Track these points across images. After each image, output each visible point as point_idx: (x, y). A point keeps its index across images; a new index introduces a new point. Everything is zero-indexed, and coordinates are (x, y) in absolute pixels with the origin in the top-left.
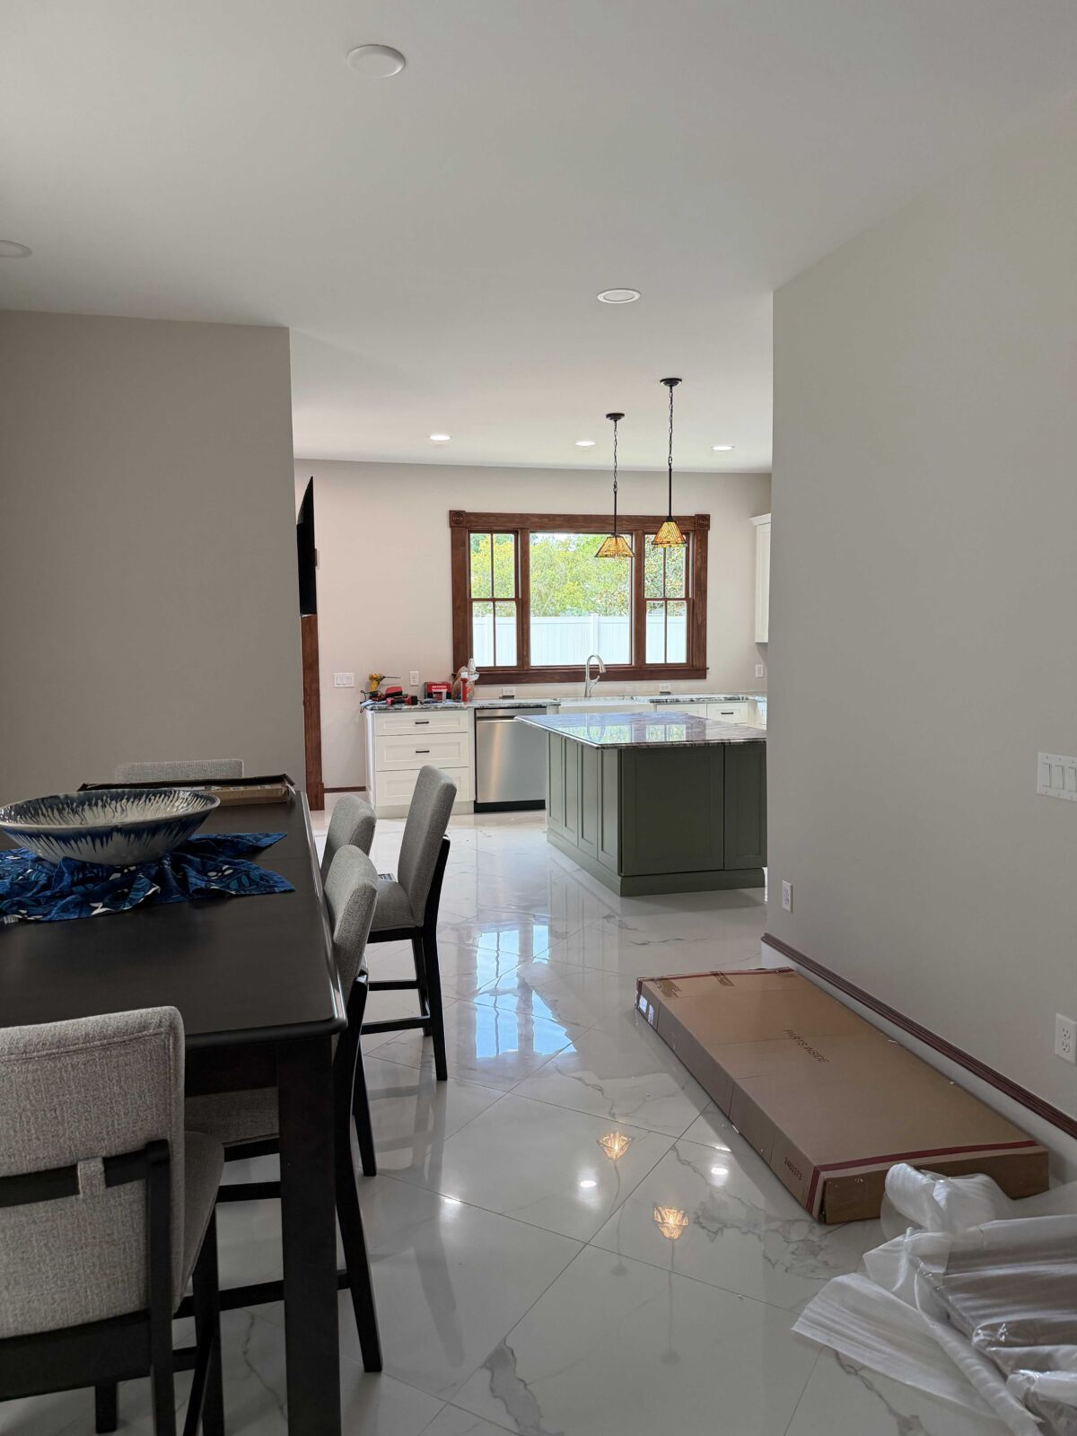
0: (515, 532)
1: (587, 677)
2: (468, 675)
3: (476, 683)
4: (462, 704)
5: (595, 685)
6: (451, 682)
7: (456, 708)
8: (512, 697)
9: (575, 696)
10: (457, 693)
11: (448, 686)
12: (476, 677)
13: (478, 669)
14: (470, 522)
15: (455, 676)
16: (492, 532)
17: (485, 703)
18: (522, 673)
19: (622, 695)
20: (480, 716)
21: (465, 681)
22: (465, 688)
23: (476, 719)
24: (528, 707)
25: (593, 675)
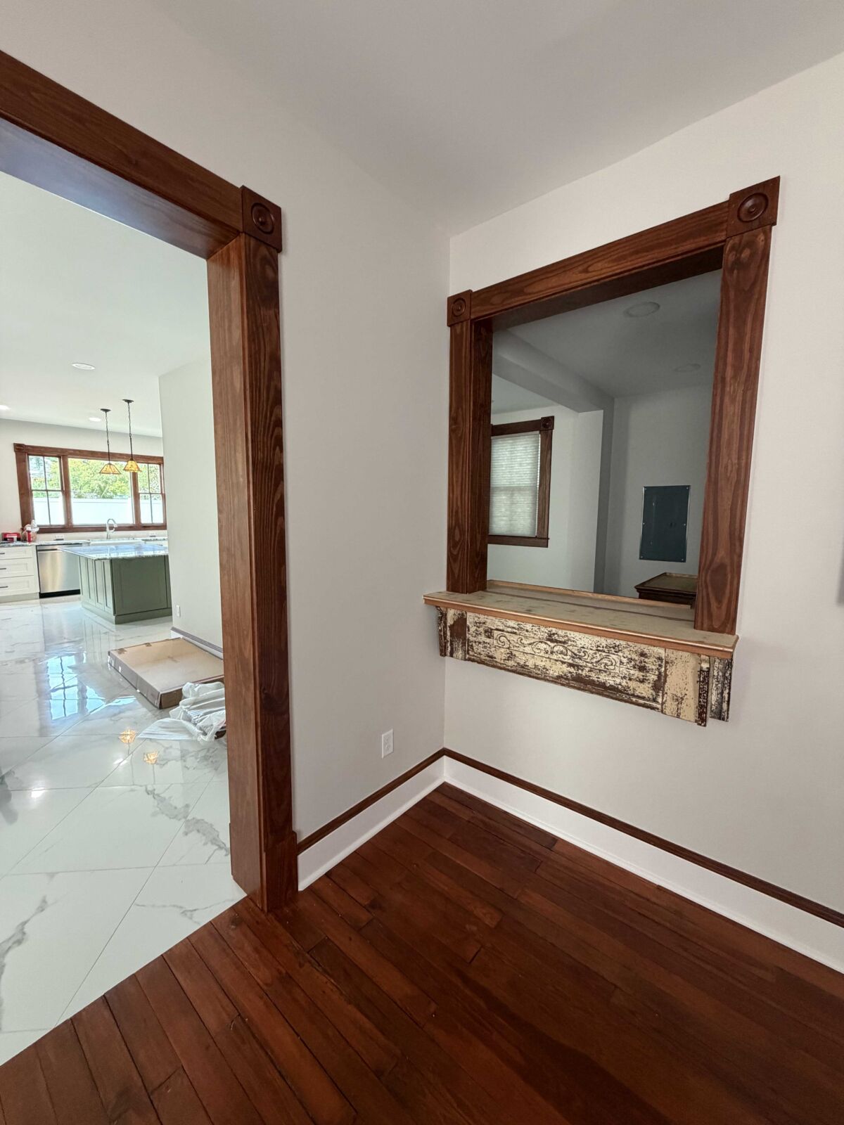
0: (59, 457)
1: (108, 529)
2: (32, 528)
3: (38, 533)
4: (27, 543)
5: (112, 533)
6: (20, 532)
7: (23, 545)
8: (62, 539)
9: (101, 538)
10: (24, 538)
11: (18, 534)
12: (37, 529)
13: (38, 526)
14: (28, 450)
15: (23, 529)
16: (44, 456)
17: (43, 543)
18: (68, 528)
19: (129, 537)
20: (40, 550)
21: (29, 532)
22: (29, 535)
23: (37, 551)
24: (71, 544)
25: (111, 528)
